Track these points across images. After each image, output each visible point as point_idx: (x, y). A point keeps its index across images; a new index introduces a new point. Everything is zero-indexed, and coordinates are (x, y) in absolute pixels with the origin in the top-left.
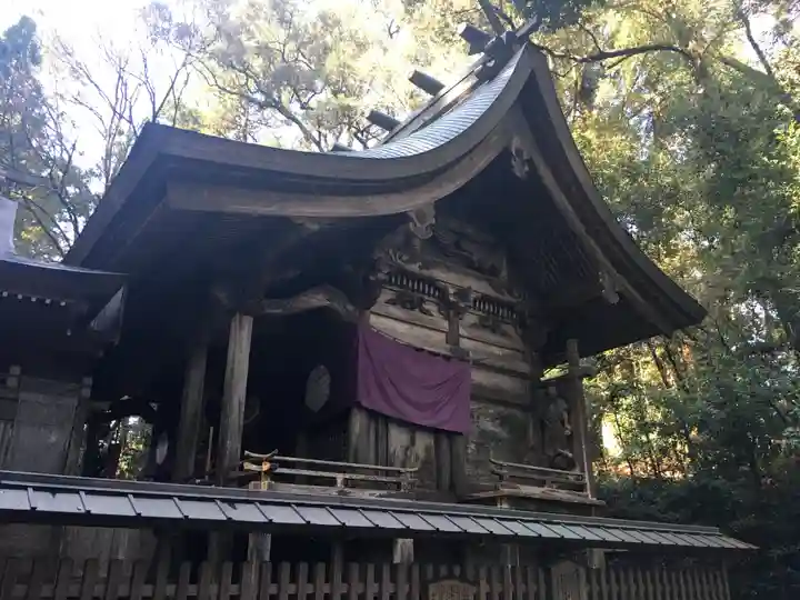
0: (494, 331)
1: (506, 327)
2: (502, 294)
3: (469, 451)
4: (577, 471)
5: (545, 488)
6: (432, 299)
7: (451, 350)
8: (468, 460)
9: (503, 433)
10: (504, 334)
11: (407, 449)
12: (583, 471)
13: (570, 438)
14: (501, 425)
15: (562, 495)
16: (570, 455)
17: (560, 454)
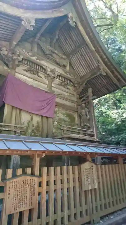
0: (65, 87)
1: (69, 87)
2: (67, 75)
3: (55, 124)
4: (91, 130)
5: (80, 135)
6: (42, 72)
7: (48, 90)
8: (54, 127)
9: (67, 119)
10: (68, 89)
11: (29, 122)
12: (94, 130)
13: (89, 120)
14: (66, 117)
15: (87, 138)
16: (89, 125)
17: (86, 125)
